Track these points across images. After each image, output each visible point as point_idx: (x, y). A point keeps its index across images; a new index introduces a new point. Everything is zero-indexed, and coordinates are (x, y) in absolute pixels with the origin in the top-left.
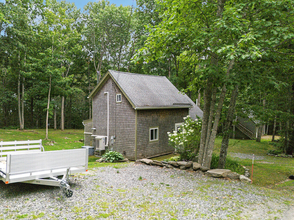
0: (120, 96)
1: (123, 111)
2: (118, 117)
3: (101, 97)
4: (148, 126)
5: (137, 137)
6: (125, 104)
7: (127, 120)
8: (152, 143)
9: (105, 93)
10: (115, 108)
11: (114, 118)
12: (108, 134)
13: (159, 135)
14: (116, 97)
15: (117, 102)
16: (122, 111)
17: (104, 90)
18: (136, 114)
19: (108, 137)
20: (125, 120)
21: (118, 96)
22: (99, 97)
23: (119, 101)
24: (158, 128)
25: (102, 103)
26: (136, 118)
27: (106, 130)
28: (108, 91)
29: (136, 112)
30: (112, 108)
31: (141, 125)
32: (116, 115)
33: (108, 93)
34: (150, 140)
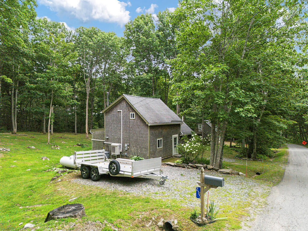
0: (133, 114)
1: (137, 126)
2: (131, 129)
3: (114, 113)
4: (156, 137)
5: (150, 145)
6: (138, 121)
7: (140, 132)
8: (158, 150)
9: (118, 110)
10: (128, 123)
11: (128, 131)
12: (122, 143)
13: (163, 144)
14: (129, 115)
15: (130, 118)
16: (135, 126)
17: (118, 108)
18: (149, 129)
19: (121, 144)
20: (139, 132)
21: (131, 114)
22: (112, 113)
23: (132, 118)
24: (162, 139)
25: (115, 118)
26: (149, 131)
27: (120, 139)
28: (121, 110)
29: (149, 127)
30: (125, 122)
31: (152, 136)
32: (130, 128)
33: (121, 111)
34: (158, 148)
